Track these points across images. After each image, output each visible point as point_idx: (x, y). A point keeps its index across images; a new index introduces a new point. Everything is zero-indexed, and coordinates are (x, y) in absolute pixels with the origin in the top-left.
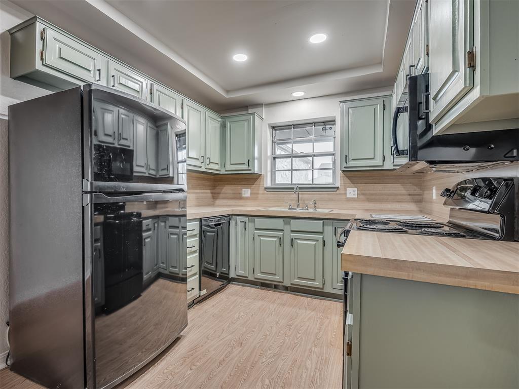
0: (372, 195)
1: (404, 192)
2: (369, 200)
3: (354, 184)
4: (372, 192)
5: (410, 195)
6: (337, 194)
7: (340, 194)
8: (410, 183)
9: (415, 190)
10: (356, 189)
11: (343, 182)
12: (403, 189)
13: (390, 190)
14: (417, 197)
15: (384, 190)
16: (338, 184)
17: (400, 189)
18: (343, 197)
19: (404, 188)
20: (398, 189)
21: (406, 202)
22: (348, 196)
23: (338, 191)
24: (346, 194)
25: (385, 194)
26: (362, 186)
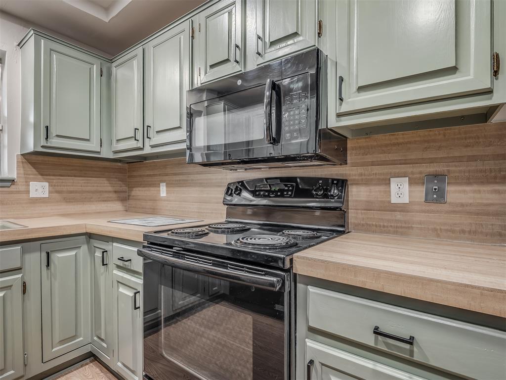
0: (71, 192)
1: (110, 189)
2: (68, 201)
3: (42, 175)
4: (71, 189)
5: (115, 192)
6: (12, 193)
7: (19, 192)
8: (116, 178)
9: (121, 187)
10: (46, 184)
11: (22, 171)
12: (108, 185)
13: (94, 186)
14: (122, 195)
15: (87, 186)
16: (14, 175)
17: (106, 185)
18: (24, 196)
19: (110, 183)
20: (103, 184)
21: (112, 200)
22: (33, 194)
23: (13, 187)
24: (28, 192)
25: (88, 192)
26: (56, 180)
